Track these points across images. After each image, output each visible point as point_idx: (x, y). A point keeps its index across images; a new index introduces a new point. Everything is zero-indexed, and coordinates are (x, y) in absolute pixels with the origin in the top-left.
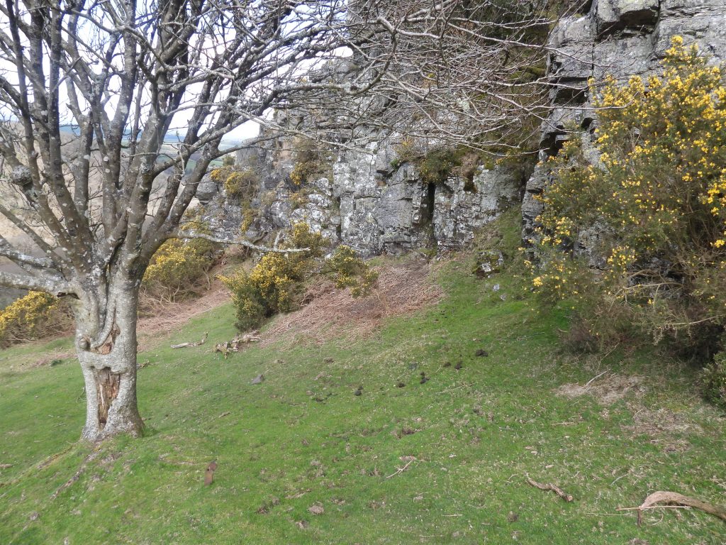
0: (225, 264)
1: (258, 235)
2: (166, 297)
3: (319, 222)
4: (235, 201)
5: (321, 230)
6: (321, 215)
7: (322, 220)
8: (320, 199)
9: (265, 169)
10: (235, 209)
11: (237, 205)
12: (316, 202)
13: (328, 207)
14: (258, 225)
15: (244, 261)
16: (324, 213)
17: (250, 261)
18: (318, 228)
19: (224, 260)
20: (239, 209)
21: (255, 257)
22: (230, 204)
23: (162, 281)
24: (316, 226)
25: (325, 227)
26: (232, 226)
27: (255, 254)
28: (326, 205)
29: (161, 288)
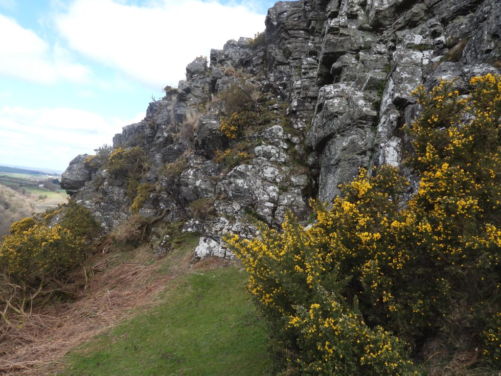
0: (108, 252)
1: (156, 214)
2: (16, 303)
3: (273, 182)
4: (118, 182)
5: (279, 194)
6: (277, 173)
7: (278, 180)
8: (274, 151)
9: (152, 149)
10: (116, 190)
11: (119, 186)
12: (268, 155)
13: (285, 163)
14: (156, 202)
15: (136, 247)
16: (281, 171)
17: (148, 247)
18: (274, 190)
19: (105, 248)
20: (122, 191)
21: (155, 241)
22: (110, 184)
23: (12, 275)
24: (271, 188)
25: (283, 190)
26: (111, 210)
27: (154, 238)
28: (283, 160)
29: (8, 287)
